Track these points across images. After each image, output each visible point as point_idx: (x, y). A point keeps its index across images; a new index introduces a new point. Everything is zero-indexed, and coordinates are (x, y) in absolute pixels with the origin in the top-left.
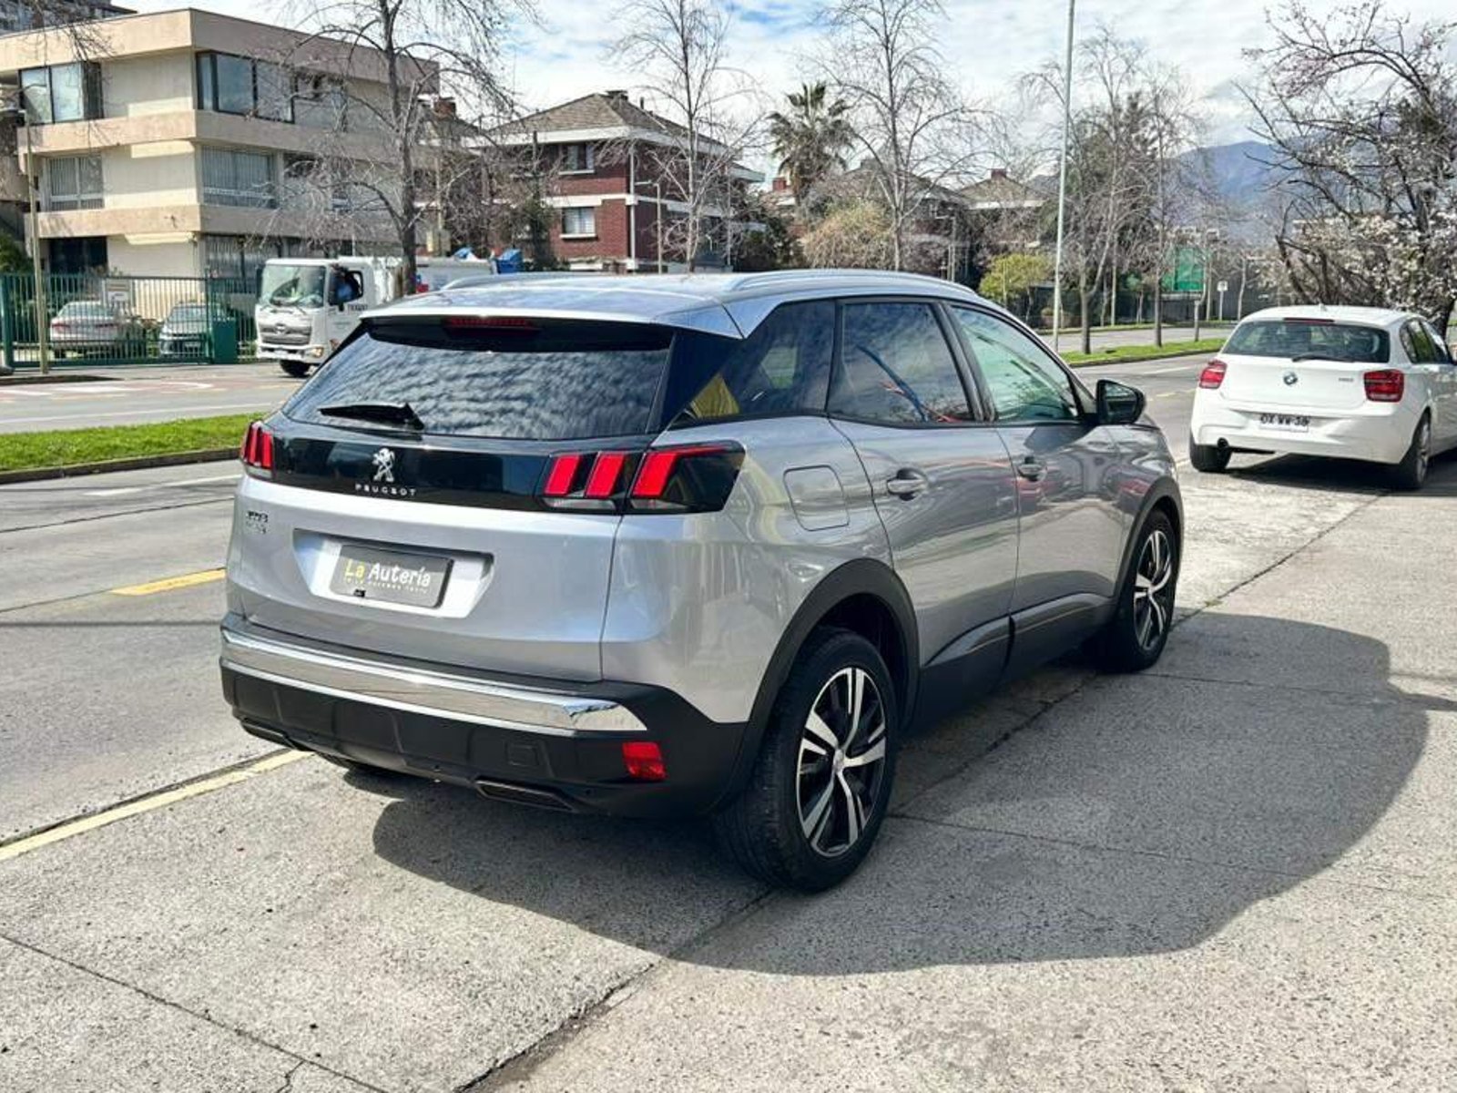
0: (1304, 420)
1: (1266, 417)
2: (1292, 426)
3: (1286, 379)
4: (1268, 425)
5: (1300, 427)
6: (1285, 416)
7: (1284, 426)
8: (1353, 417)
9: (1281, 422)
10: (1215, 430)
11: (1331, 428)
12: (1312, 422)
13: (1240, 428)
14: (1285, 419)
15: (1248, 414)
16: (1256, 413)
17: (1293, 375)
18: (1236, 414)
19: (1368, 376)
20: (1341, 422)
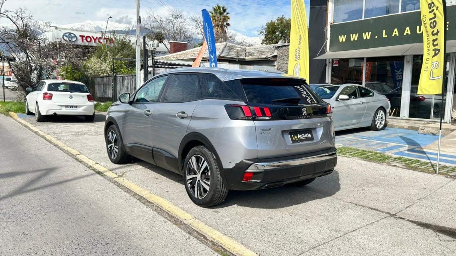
0: (76, 107)
1: (66, 107)
2: (73, 108)
3: (70, 97)
4: (67, 108)
5: (76, 108)
6: (71, 106)
7: (71, 108)
8: (87, 105)
9: (70, 107)
10: (52, 111)
11: (83, 108)
12: (78, 107)
13: (61, 110)
14: (71, 107)
15: (62, 106)
16: (64, 106)
17: (71, 96)
18: (59, 106)
19: (88, 96)
20: (84, 107)
